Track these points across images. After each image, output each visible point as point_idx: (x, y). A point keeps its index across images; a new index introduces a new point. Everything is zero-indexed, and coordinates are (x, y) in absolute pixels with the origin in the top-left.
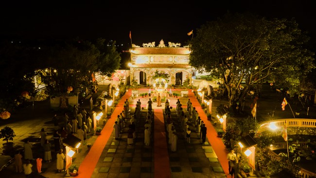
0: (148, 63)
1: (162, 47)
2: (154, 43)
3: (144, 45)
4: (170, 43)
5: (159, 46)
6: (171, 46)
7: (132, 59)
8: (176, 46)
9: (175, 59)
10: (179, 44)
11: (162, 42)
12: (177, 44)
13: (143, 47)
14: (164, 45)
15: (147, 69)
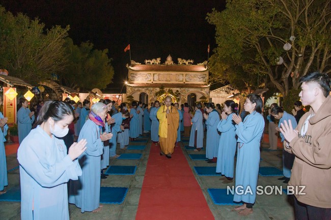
0: (150, 82)
1: (169, 64)
2: (159, 59)
3: (147, 61)
4: (179, 60)
5: (166, 63)
6: (181, 63)
7: (130, 77)
8: (187, 63)
9: (187, 77)
10: (192, 61)
11: (169, 59)
12: (189, 61)
13: (145, 64)
14: (172, 62)
15: (149, 89)
